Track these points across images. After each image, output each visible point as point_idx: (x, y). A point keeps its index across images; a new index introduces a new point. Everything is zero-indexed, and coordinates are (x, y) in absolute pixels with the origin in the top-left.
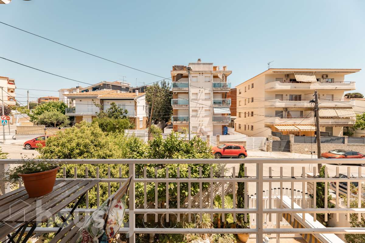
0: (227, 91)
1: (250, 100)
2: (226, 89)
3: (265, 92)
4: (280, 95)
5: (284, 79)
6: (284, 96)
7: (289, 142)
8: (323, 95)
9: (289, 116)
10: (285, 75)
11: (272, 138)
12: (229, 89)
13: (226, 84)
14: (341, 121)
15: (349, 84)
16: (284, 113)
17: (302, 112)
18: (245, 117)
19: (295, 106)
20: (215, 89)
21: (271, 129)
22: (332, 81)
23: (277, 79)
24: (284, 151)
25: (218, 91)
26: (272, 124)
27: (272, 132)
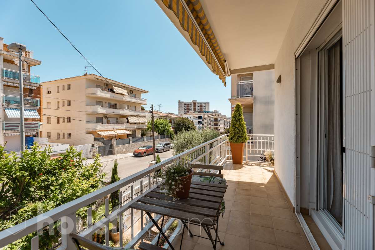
0: (33, 88)
1: (66, 103)
2: (31, 84)
3: (86, 96)
4: (100, 102)
5: (104, 87)
6: (104, 103)
7: (111, 146)
8: (131, 106)
9: (108, 122)
10: (105, 84)
11: (97, 144)
12: (35, 85)
13: (29, 76)
14: (141, 126)
15: (144, 100)
16: (104, 119)
17: (117, 119)
18: (58, 123)
19: (114, 113)
20: (7, 80)
21: (93, 135)
22: (135, 96)
23: (98, 86)
24: (108, 154)
25: (15, 85)
26: (95, 130)
27: (95, 138)
